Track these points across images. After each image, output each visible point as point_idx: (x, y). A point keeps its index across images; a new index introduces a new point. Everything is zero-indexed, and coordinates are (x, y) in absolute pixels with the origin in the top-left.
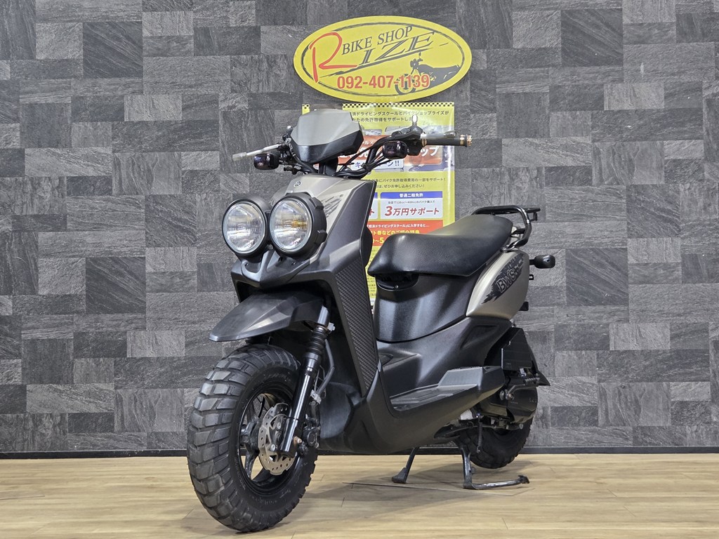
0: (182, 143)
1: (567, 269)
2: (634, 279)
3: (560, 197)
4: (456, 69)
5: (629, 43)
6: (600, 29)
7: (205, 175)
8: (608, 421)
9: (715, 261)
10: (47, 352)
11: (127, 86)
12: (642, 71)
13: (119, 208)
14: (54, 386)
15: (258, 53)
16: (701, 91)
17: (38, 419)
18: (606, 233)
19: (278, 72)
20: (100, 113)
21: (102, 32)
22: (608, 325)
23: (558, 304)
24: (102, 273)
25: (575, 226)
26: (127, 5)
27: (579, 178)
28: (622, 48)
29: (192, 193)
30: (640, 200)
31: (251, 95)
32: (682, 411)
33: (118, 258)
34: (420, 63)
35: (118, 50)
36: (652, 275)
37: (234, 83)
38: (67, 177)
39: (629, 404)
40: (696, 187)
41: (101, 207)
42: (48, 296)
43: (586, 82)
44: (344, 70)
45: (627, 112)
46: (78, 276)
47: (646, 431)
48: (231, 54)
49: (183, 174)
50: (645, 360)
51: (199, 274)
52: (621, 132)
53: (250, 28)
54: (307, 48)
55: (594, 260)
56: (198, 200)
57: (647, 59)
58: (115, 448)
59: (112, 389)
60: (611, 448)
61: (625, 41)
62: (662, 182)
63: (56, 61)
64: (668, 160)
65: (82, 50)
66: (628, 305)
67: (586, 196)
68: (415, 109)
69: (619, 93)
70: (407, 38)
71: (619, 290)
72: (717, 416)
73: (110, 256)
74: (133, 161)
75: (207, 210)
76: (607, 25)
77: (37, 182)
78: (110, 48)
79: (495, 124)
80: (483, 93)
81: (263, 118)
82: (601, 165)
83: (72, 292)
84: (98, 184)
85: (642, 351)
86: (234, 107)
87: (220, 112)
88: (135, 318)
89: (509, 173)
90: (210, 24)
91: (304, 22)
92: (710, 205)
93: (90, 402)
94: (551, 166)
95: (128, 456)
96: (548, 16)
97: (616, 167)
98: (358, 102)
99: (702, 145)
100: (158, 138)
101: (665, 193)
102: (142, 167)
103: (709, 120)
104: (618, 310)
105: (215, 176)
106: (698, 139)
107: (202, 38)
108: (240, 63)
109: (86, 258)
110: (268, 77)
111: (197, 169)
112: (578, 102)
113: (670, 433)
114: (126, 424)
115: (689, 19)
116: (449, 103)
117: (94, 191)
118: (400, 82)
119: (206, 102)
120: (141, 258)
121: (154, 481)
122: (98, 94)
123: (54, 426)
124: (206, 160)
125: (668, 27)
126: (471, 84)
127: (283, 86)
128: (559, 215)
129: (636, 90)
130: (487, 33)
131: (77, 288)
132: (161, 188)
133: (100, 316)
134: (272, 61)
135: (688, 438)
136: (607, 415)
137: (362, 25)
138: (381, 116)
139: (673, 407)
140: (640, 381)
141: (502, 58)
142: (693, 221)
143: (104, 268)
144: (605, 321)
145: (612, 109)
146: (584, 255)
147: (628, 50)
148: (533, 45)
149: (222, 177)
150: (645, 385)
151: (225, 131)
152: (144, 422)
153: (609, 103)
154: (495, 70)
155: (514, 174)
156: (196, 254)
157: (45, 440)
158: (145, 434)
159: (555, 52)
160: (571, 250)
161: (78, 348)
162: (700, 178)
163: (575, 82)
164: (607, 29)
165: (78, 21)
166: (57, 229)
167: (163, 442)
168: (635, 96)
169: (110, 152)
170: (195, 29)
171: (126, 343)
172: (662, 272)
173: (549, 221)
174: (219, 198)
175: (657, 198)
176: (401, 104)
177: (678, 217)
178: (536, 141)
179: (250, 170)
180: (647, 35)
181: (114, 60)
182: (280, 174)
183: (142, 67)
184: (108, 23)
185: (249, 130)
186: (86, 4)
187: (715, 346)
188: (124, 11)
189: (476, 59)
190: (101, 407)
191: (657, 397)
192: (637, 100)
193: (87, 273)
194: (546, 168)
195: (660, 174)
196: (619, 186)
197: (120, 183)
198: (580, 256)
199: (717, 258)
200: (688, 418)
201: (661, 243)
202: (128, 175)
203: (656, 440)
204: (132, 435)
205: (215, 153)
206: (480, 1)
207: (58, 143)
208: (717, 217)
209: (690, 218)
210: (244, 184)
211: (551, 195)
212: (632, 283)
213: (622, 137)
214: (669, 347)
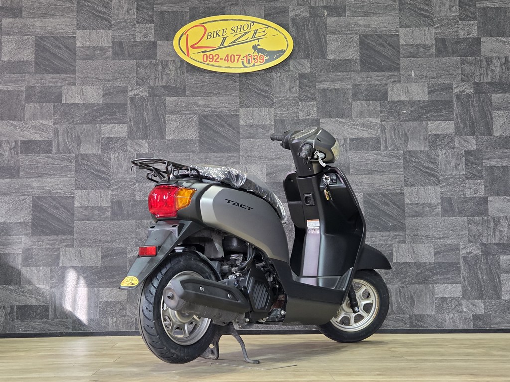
0: (102, 118)
1: (364, 207)
2: (409, 214)
3: (359, 158)
5: (404, 57)
6: (385, 47)
7: (117, 140)
8: (392, 311)
9: (463, 202)
10: (2, 263)
11: (64, 79)
12: (413, 75)
13: (57, 162)
14: (7, 286)
15: (155, 59)
16: (452, 89)
18: (390, 183)
19: (169, 72)
20: (45, 98)
21: (48, 43)
22: (392, 245)
24: (44, 208)
25: (369, 178)
26: (66, 25)
27: (372, 145)
28: (400, 60)
29: (108, 153)
30: (412, 161)
31: (150, 87)
32: (442, 304)
33: (55, 197)
35: (59, 55)
36: (421, 211)
37: (139, 78)
38: (21, 141)
39: (407, 299)
40: (449, 153)
41: (44, 162)
42: (5, 223)
43: (376, 82)
45: (403, 102)
46: (26, 209)
47: (419, 318)
48: (137, 59)
49: (102, 140)
50: (417, 269)
51: (112, 208)
52: (399, 115)
53: (150, 42)
55: (382, 201)
56: (112, 157)
57: (416, 67)
58: (50, 330)
59: (48, 288)
60: (394, 330)
61: (401, 55)
62: (427, 149)
63: (15, 61)
64: (431, 134)
65: (34, 55)
66: (405, 231)
67: (376, 158)
69: (398, 90)
71: (399, 221)
72: (466, 308)
73: (50, 195)
74: (67, 130)
75: (118, 164)
76: (389, 45)
78: (53, 54)
79: (315, 109)
80: (308, 88)
81: (158, 102)
82: (386, 137)
83: (22, 220)
84: (42, 146)
85: (415, 263)
86: (138, 94)
87: (128, 98)
88: (66, 239)
90: (123, 39)
92: (459, 165)
93: (32, 298)
94: (353, 137)
95: (58, 336)
96: (350, 38)
97: (396, 139)
99: (453, 125)
100: (85, 115)
101: (429, 156)
102: (73, 134)
103: (457, 108)
104: (399, 235)
105: (124, 141)
106: (451, 120)
107: (117, 48)
108: (143, 66)
109: (33, 197)
110: (162, 75)
111: (112, 136)
112: (371, 95)
113: (435, 320)
114: (58, 313)
115: (443, 41)
117: (39, 151)
119: (119, 91)
120: (71, 197)
122: (44, 85)
123: (6, 315)
124: (119, 130)
125: (430, 47)
126: (299, 82)
127: (173, 81)
128: (359, 170)
129: (409, 88)
130: (310, 48)
131: (26, 218)
132: (88, 149)
133: (41, 237)
134: (165, 64)
135: (447, 322)
136: (392, 307)
139: (436, 302)
140: (414, 283)
141: (320, 66)
142: (448, 175)
143: (45, 203)
144: (390, 242)
145: (393, 100)
146: (375, 197)
147: (404, 62)
148: (341, 57)
149: (129, 142)
150: (417, 286)
151: (131, 111)
153: (391, 96)
156: (109, 194)
158: (71, 320)
159: (355, 62)
160: (366, 193)
161: (25, 260)
162: (452, 147)
163: (369, 82)
164: (389, 47)
165: (32, 35)
166: (12, 176)
168: (408, 91)
169: (51, 124)
170: (113, 42)
171: (59, 256)
172: (428, 209)
173: (352, 174)
174: (127, 156)
175: (424, 159)
177: (438, 173)
178: (343, 121)
179: (149, 137)
180: (416, 52)
181: (56, 62)
182: (169, 140)
183: (75, 67)
184: (52, 37)
185: (148, 110)
186: (38, 24)
187: (464, 260)
188: (64, 29)
189: (303, 66)
190: (40, 301)
191: (426, 294)
192: (410, 94)
193: (33, 207)
194: (350, 138)
195: (426, 143)
196: (399, 151)
197: (58, 145)
198: (373, 198)
199: (466, 200)
200: (446, 309)
201: (427, 189)
202: (64, 140)
203: (425, 324)
204: (61, 321)
205: (125, 125)
206: (306, 28)
207: (15, 117)
208: (464, 173)
209: (446, 173)
210: (144, 147)
211: (352, 157)
212: (407, 217)
213: (400, 119)
214: (433, 260)
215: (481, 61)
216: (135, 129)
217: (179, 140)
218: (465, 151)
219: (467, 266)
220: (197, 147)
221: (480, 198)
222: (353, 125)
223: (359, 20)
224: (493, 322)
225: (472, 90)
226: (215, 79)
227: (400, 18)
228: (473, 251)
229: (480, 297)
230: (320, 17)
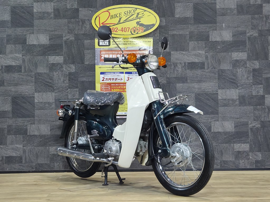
0: (49, 53)
1: (195, 101)
3: (193, 74)
4: (153, 25)
5: (219, 16)
6: (208, 10)
7: (58, 65)
11: (27, 31)
12: (224, 26)
13: (25, 77)
15: (78, 18)
16: (246, 34)
18: (210, 87)
19: (86, 26)
20: (17, 41)
21: (18, 10)
22: (211, 122)
24: (18, 103)
25: (198, 85)
27: (200, 66)
28: (216, 17)
30: (223, 75)
31: (75, 34)
32: (239, 155)
33: (24, 97)
34: (140, 23)
35: (24, 17)
36: (227, 103)
37: (69, 30)
38: (5, 66)
39: (219, 152)
40: (244, 70)
41: (17, 77)
43: (203, 30)
44: (111, 25)
45: (218, 42)
46: (8, 104)
47: (225, 162)
48: (68, 19)
49: (49, 65)
50: (225, 136)
51: (55, 103)
52: (216, 49)
53: (75, 9)
54: (97, 17)
55: (206, 98)
56: (55, 75)
57: (226, 22)
58: (23, 169)
59: (22, 147)
61: (217, 15)
62: (231, 68)
63: (0, 21)
64: (233, 60)
65: (10, 17)
66: (218, 115)
67: (203, 74)
68: (138, 40)
69: (215, 35)
70: (135, 13)
71: (215, 109)
72: (252, 157)
73: (21, 96)
74: (30, 60)
75: (58, 78)
78: (21, 16)
79: (168, 46)
80: (164, 34)
81: (80, 43)
82: (208, 62)
83: (6, 110)
84: (16, 68)
85: (224, 132)
86: (69, 39)
87: (63, 41)
88: (31, 120)
89: (174, 65)
90: (60, 7)
91: (95, 7)
92: (249, 77)
93: (13, 152)
94: (189, 62)
96: (188, 5)
97: (214, 62)
98: (116, 38)
99: (246, 54)
100: (40, 51)
101: (232, 72)
102: (33, 62)
103: (249, 45)
104: (215, 117)
105: (62, 65)
106: (245, 52)
107: (56, 13)
108: (71, 22)
109: (12, 97)
110: (82, 28)
111: (55, 63)
112: (200, 38)
113: (234, 163)
114: (27, 160)
115: (241, 7)
116: (151, 38)
117: (15, 71)
118: (132, 30)
119: (58, 37)
120: (33, 96)
121: (37, 182)
122: (16, 34)
124: (58, 59)
125: (234, 9)
126: (159, 30)
127: (88, 31)
128: (193, 80)
129: (222, 33)
130: (165, 11)
131: (8, 108)
132: (42, 70)
133: (17, 119)
134: (83, 22)
135: (241, 164)
137: (118, 8)
138: (125, 43)
139: (235, 153)
140: (223, 143)
141: (171, 21)
142: (243, 83)
143: (19, 100)
144: (210, 121)
145: (213, 40)
146: (202, 95)
147: (219, 18)
148: (183, 16)
149: (64, 66)
150: (225, 145)
151: (65, 48)
152: (34, 160)
153: (211, 38)
154: (168, 25)
155: (175, 65)
156: (54, 95)
158: (34, 164)
159: (191, 19)
160: (197, 94)
161: (9, 131)
162: (245, 67)
163: (199, 30)
164: (210, 10)
165: (9, 6)
166: (1, 85)
167: (41, 167)
168: (221, 35)
169: (21, 56)
170: (54, 9)
171: (27, 129)
172: (231, 102)
173: (189, 83)
174: (63, 74)
175: (229, 74)
176: (133, 38)
177: (237, 82)
178: (184, 53)
179: (75, 63)
180: (226, 13)
181: (23, 21)
182: (87, 65)
183: (33, 24)
184: (20, 6)
185: (75, 48)
187: (251, 130)
188: (27, 2)
189: (161, 21)
190: (18, 154)
191: (229, 149)
192: (222, 37)
193: (12, 102)
195: (230, 65)
196: (215, 70)
197: (25, 68)
198: (200, 96)
199: (252, 97)
200: (241, 157)
201: (231, 91)
202: (28, 65)
203: (229, 166)
204: (29, 165)
205: (62, 56)
207: (1, 52)
208: (252, 81)
209: (242, 82)
210: (73, 68)
211: (189, 73)
212: (220, 106)
213: (216, 51)
214: (234, 130)
215: (263, 17)
216: (67, 59)
217: (92, 65)
218: (253, 69)
219: (252, 133)
221: (261, 95)
222: (189, 55)
224: (266, 164)
225: (257, 35)
228: (256, 125)
229: (259, 151)
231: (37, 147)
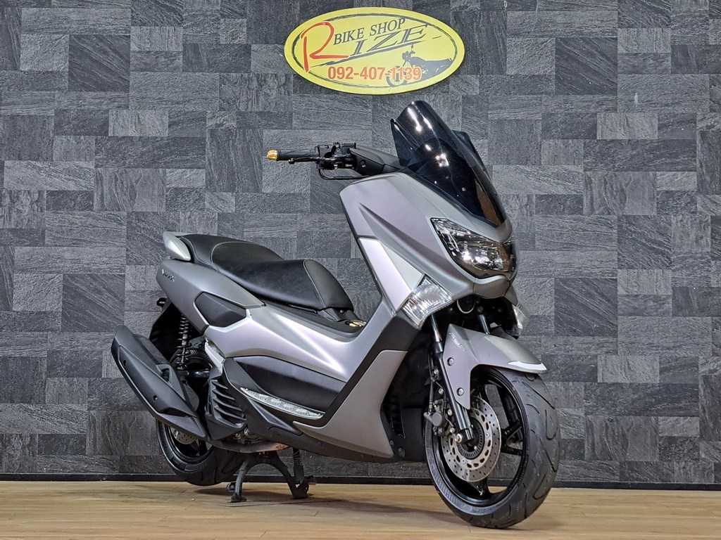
0: (167, 159)
1: (555, 298)
2: (623, 311)
3: (550, 225)
5: (623, 73)
6: (595, 58)
7: (190, 193)
8: (594, 455)
9: (706, 294)
10: (18, 371)
11: (112, 100)
12: (636, 101)
13: (100, 224)
14: (25, 405)
15: (248, 71)
16: (695, 123)
17: (7, 439)
18: (596, 263)
19: (268, 92)
20: (84, 127)
21: (89, 45)
22: (596, 356)
23: (546, 334)
24: (80, 291)
25: (564, 255)
26: (116, 19)
27: (570, 207)
28: (617, 78)
29: (176, 211)
30: (631, 231)
31: (239, 113)
32: (670, 446)
33: (97, 275)
35: (105, 63)
36: (643, 307)
37: (223, 100)
38: (47, 191)
39: (616, 438)
40: (688, 219)
41: (81, 222)
42: (22, 313)
43: (580, 110)
45: (620, 142)
46: (54, 293)
47: (633, 466)
48: (220, 72)
49: (167, 191)
50: (634, 394)
52: (613, 161)
53: (241, 45)
55: (583, 290)
56: (182, 218)
57: (641, 89)
58: (88, 471)
59: (85, 410)
60: (597, 483)
61: (619, 70)
62: (654, 213)
63: (40, 72)
64: (660, 191)
65: (68, 63)
66: (617, 337)
67: (576, 226)
69: (612, 123)
71: (608, 321)
72: (705, 453)
73: (89, 273)
74: (116, 176)
75: (190, 228)
76: (603, 55)
77: (16, 195)
78: (97, 62)
79: (486, 150)
80: (475, 119)
81: (251, 137)
82: (592, 195)
83: (48, 309)
84: (79, 199)
85: (631, 384)
86: (222, 125)
87: (207, 131)
90: (200, 41)
92: (702, 238)
93: (62, 423)
94: (542, 194)
95: (99, 480)
96: (542, 43)
97: (607, 197)
99: (695, 178)
100: (143, 154)
101: (656, 224)
102: (125, 182)
103: (703, 152)
104: (607, 342)
105: (200, 194)
106: (691, 171)
107: (191, 54)
108: (229, 81)
109: (64, 275)
110: (257, 96)
111: (182, 186)
112: (571, 131)
113: (657, 469)
114: (98, 446)
115: (685, 50)
117: (74, 206)
119: (193, 119)
120: (120, 275)
122: (82, 108)
123: (23, 447)
124: (192, 178)
125: (663, 57)
126: (463, 109)
127: (273, 105)
128: (549, 243)
129: (630, 120)
130: (481, 58)
131: (53, 305)
132: (147, 205)
133: (75, 334)
134: (262, 80)
135: (676, 475)
136: (593, 449)
139: (661, 443)
140: (628, 415)
141: (495, 85)
142: (685, 254)
143: (83, 284)
144: (593, 352)
145: (606, 138)
146: (573, 284)
147: (623, 80)
148: (527, 72)
149: (207, 196)
150: (632, 418)
151: (211, 150)
152: (117, 445)
153: (602, 131)
154: (487, 96)
155: (504, 201)
157: (13, 462)
158: (118, 458)
159: (548, 80)
160: (560, 279)
161: (51, 367)
162: (692, 211)
163: (568, 110)
164: (601, 58)
165: (64, 33)
166: (34, 244)
167: (136, 466)
168: (628, 124)
169: (93, 167)
170: (185, 45)
171: (102, 362)
172: (652, 304)
173: (538, 249)
174: (203, 216)
175: (648, 229)
177: (671, 251)
178: (528, 169)
179: (236, 189)
180: (642, 65)
181: (101, 74)
182: (267, 194)
183: (129, 82)
184: (95, 36)
185: (236, 149)
186: (74, 17)
187: (704, 381)
188: (112, 25)
189: (468, 84)
190: (73, 429)
191: (645, 432)
192: (630, 130)
193: (64, 289)
194: (536, 195)
195: (652, 205)
196: (611, 216)
197: (102, 199)
198: (569, 286)
199: (709, 292)
200: (676, 453)
201: (651, 274)
202: (110, 190)
203: (643, 475)
204: (103, 458)
205: (201, 170)
206: (475, 26)
207: (39, 156)
208: (709, 250)
209: (682, 251)
210: (230, 203)
211: (540, 223)
212: (621, 315)
213: (614, 167)
214: (657, 380)
216: (216, 177)
217: (282, 194)
218: (712, 217)
219: (709, 390)
220: (307, 206)
222: (542, 175)
223: (555, 15)
226: (337, 103)
227: (619, 13)
228: (718, 368)
230: (498, 11)
231: (126, 410)
